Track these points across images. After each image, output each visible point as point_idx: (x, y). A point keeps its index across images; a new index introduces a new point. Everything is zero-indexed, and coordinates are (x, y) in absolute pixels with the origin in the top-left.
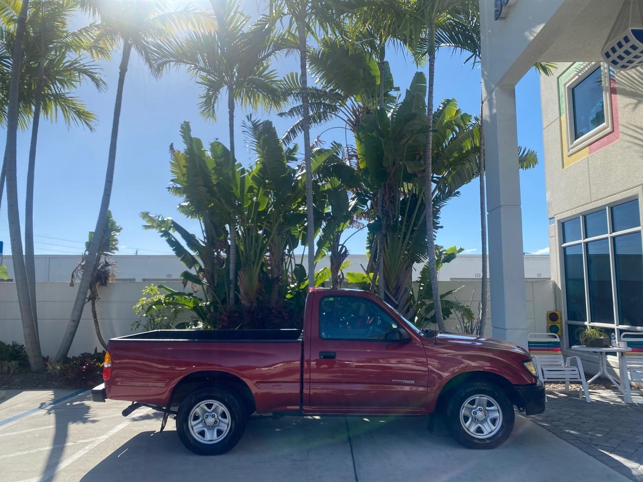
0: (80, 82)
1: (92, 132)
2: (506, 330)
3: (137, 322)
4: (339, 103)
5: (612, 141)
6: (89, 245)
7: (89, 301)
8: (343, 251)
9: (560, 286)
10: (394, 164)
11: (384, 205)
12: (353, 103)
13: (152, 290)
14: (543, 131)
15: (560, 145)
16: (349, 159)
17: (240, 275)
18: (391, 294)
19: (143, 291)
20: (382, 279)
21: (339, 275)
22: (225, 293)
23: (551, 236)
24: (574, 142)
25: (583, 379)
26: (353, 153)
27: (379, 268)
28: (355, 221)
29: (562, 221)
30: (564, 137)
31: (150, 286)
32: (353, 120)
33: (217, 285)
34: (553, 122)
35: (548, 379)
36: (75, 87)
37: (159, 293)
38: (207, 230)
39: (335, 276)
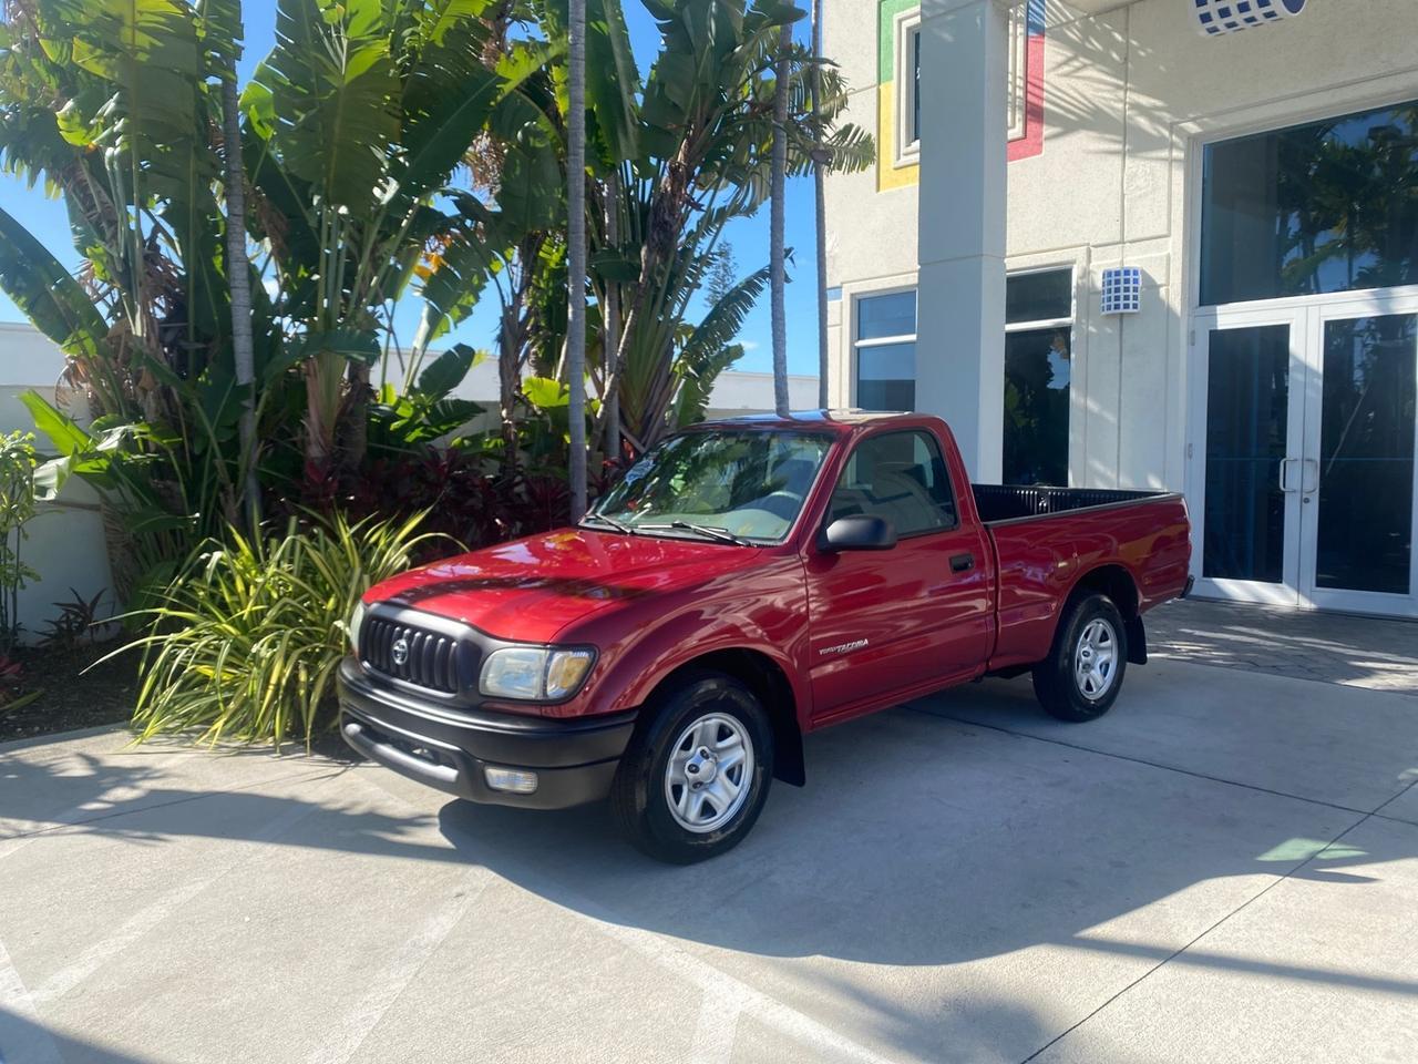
5: (1022, 156)
18: (630, 431)
24: (913, 144)
29: (858, 297)
30: (888, 128)
34: (858, 92)
39: (513, 388)
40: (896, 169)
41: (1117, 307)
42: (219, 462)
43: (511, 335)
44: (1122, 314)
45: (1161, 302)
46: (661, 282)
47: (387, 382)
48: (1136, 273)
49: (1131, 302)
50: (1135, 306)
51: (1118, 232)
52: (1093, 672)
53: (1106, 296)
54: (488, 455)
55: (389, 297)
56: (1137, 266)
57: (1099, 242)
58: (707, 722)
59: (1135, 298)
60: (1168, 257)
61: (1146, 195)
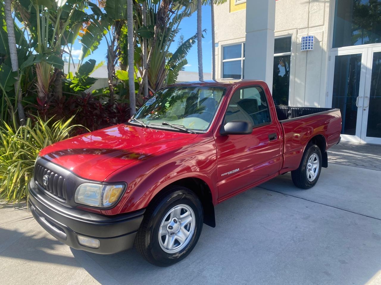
18: (152, 88)
20: (147, 77)
29: (224, 46)
39: (112, 73)
40: (236, 5)
41: (306, 48)
42: (7, 98)
43: (111, 56)
44: (307, 51)
45: (320, 47)
46: (161, 39)
47: (70, 71)
48: (312, 37)
49: (311, 47)
50: (312, 48)
51: (307, 24)
52: (311, 171)
53: (303, 45)
54: (105, 96)
55: (69, 43)
56: (313, 35)
57: (301, 28)
58: (176, 209)
59: (312, 45)
60: (323, 32)
61: (316, 12)
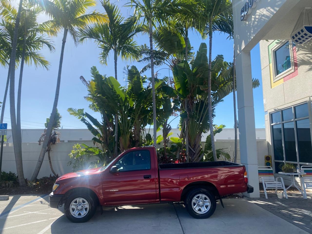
0: (42, 47)
1: (47, 70)
2: (248, 164)
3: (70, 162)
4: (166, 57)
5: (295, 76)
6: (47, 125)
7: (46, 152)
8: (169, 127)
9: (270, 144)
10: (193, 86)
11: (188, 106)
12: (173, 57)
13: (77, 146)
14: (262, 71)
15: (270, 77)
16: (171, 83)
17: (120, 139)
18: (192, 148)
19: (73, 147)
20: (187, 141)
21: (167, 139)
22: (113, 148)
23: (266, 120)
24: (276, 77)
25: (284, 188)
26: (172, 81)
27: (186, 135)
28: (173, 113)
29: (271, 113)
30: (272, 74)
31: (76, 144)
32: (172, 65)
33: (109, 144)
34: (266, 66)
35: (268, 188)
36: (40, 49)
37: (81, 148)
38: (104, 118)
39: (165, 139)
40: (274, 83)
57: (311, 95)
